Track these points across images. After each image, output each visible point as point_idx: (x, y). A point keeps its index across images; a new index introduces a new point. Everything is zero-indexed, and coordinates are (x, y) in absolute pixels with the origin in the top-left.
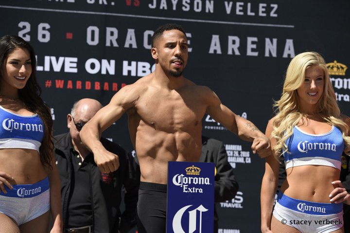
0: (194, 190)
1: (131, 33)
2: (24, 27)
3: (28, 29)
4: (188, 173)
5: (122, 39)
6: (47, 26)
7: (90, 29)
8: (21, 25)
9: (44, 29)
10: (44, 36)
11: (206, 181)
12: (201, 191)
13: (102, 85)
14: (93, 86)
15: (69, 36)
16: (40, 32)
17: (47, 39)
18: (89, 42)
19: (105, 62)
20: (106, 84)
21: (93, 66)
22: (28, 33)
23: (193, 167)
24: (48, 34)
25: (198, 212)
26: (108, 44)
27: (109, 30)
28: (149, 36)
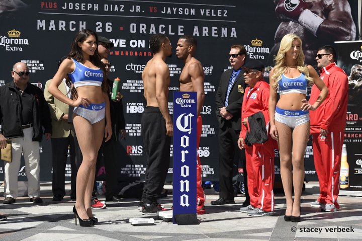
0: (187, 106)
1: (153, 26)
2: (99, 25)
3: (101, 26)
4: (184, 97)
5: (148, 29)
6: (110, 24)
7: (132, 25)
8: (97, 24)
9: (109, 25)
10: (109, 29)
11: (193, 101)
12: (190, 106)
13: (138, 53)
14: (134, 54)
15: (121, 28)
16: (107, 27)
17: (110, 31)
18: (132, 31)
19: (139, 41)
20: (141, 53)
21: (134, 44)
22: (101, 28)
23: (186, 94)
24: (111, 28)
25: (189, 117)
26: (141, 32)
27: (141, 25)
28: (162, 27)
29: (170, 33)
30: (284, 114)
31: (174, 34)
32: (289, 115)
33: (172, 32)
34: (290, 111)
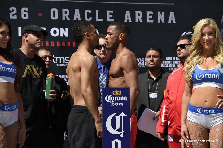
0: (118, 104)
1: (77, 11)
2: (13, 10)
3: (15, 12)
4: (114, 94)
5: (72, 15)
6: (27, 9)
7: (52, 10)
8: (11, 9)
9: (25, 11)
10: (25, 15)
11: (125, 99)
12: (122, 104)
13: (61, 44)
14: (55, 44)
15: (40, 15)
16: (23, 13)
17: (27, 17)
18: (52, 18)
19: (62, 29)
20: (63, 43)
21: (55, 32)
22: (15, 14)
23: (117, 91)
24: (27, 14)
25: (121, 117)
26: (64, 19)
27: (64, 10)
28: (88, 13)
29: (98, 19)
30: (197, 112)
31: (101, 20)
32: (202, 113)
33: (99, 18)
34: (203, 108)
